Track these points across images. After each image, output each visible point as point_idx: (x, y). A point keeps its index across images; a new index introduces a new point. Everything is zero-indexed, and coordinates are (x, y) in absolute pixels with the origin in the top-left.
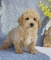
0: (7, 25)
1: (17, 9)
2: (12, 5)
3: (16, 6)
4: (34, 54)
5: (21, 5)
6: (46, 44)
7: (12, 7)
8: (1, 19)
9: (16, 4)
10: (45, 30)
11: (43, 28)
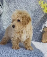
0: (8, 21)
1: (17, 7)
2: (12, 3)
3: (17, 4)
4: (29, 50)
5: (21, 3)
6: (45, 40)
7: (13, 5)
8: (2, 16)
9: (17, 2)
10: (45, 27)
11: (43, 24)
